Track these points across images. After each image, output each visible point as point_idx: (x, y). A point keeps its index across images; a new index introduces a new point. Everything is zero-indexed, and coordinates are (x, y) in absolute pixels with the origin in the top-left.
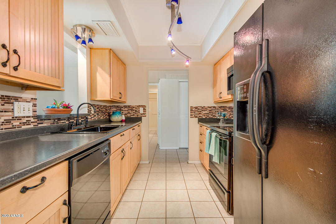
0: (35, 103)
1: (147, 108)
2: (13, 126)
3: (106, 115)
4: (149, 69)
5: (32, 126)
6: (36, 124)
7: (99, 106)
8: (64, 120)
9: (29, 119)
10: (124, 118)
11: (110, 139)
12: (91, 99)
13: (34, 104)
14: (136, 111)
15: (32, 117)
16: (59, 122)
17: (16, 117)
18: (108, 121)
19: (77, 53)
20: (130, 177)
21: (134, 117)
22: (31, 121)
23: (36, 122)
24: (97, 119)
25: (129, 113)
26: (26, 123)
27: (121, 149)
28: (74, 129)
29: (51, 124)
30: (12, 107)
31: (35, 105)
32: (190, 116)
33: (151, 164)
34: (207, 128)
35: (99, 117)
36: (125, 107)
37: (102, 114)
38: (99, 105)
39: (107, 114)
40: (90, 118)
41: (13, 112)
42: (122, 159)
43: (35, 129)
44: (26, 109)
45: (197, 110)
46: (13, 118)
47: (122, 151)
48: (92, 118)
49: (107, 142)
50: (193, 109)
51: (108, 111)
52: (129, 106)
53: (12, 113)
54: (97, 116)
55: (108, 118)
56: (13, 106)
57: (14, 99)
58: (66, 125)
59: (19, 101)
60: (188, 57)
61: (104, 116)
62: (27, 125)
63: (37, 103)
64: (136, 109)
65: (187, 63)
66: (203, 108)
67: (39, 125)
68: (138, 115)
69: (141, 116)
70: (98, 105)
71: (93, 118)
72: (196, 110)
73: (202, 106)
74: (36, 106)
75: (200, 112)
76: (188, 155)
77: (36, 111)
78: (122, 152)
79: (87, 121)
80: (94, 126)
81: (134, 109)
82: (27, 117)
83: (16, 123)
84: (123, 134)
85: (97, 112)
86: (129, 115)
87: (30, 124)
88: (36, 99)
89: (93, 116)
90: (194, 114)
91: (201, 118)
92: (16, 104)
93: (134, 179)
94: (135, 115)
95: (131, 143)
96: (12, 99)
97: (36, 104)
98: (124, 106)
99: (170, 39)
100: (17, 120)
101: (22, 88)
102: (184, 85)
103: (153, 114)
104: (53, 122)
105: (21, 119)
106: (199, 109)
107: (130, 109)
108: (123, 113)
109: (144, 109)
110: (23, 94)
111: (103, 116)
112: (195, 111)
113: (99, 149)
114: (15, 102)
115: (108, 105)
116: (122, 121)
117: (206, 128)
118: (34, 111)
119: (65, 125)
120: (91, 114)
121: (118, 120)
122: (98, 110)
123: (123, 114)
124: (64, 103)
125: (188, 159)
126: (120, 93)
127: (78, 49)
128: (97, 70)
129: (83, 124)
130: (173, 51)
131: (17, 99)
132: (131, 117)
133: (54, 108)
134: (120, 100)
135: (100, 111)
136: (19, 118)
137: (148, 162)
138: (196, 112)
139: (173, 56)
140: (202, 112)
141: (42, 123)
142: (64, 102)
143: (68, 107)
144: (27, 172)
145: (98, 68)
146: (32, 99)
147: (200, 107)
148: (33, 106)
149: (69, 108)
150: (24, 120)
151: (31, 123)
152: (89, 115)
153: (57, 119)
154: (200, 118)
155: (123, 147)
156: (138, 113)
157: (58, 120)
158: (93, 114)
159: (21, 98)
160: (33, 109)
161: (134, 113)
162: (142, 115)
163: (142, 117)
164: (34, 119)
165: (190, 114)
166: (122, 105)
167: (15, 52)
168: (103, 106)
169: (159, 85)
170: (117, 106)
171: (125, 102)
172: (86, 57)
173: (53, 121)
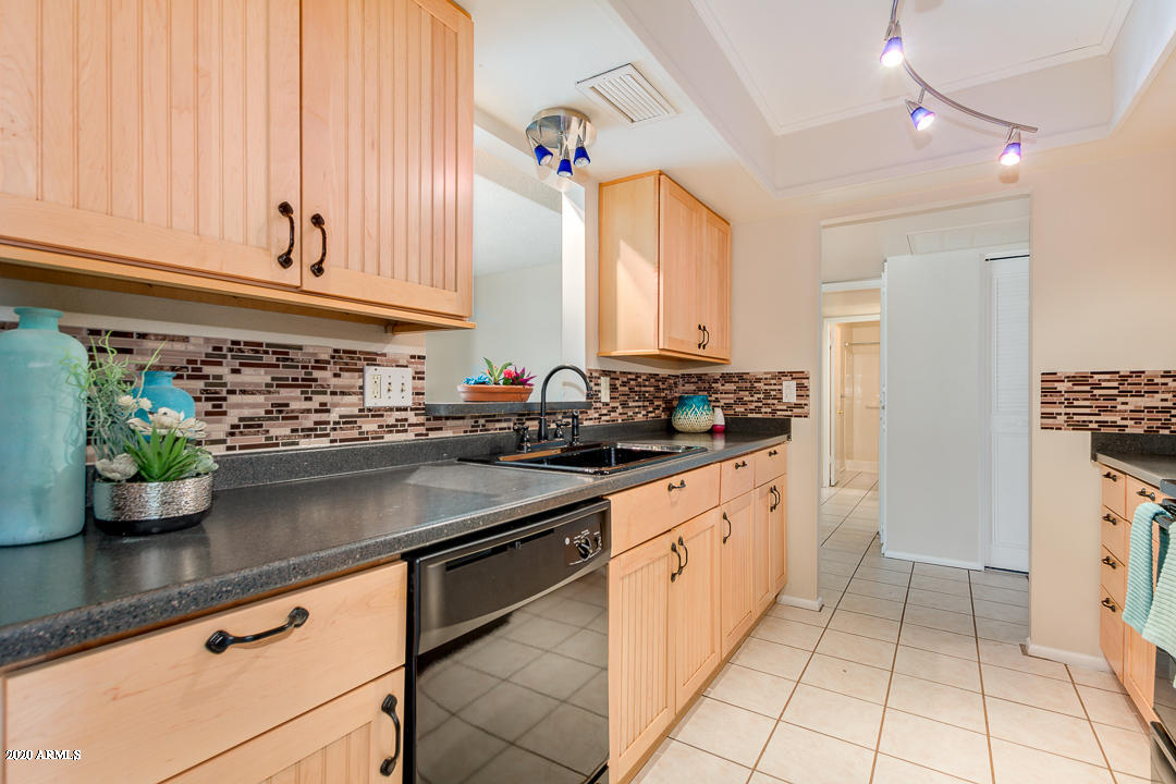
0: (420, 368)
1: (811, 384)
2: (360, 433)
3: (658, 407)
4: (823, 223)
5: (410, 436)
6: (422, 430)
7: (630, 376)
8: (506, 421)
9: (402, 415)
10: (719, 419)
11: (610, 498)
12: (599, 353)
13: (416, 373)
14: (767, 393)
15: (412, 410)
16: (489, 425)
17: (370, 410)
18: (661, 430)
19: (558, 208)
20: (717, 650)
21: (759, 416)
22: (410, 421)
23: (423, 424)
24: (620, 421)
25: (740, 401)
26: (396, 426)
27: (668, 540)
28: (528, 452)
29: (466, 432)
30: (360, 382)
31: (419, 376)
32: (1037, 421)
33: (827, 612)
34: (1149, 490)
35: (630, 413)
36: (727, 378)
37: (640, 404)
38: (630, 373)
39: (660, 403)
40: (597, 415)
41: (362, 394)
42: (673, 576)
43: (415, 445)
44: (396, 387)
45: (1088, 388)
46: (360, 410)
47: (674, 545)
48: (604, 418)
49: (596, 508)
50: (1061, 387)
51: (663, 395)
52: (741, 376)
53: (359, 399)
54: (620, 410)
55: (663, 417)
56: (363, 377)
57: (365, 359)
58: (510, 437)
59: (379, 365)
60: (1017, 126)
61: (651, 409)
62: (398, 431)
63: (425, 368)
64: (767, 387)
65: (1011, 159)
66: (1131, 382)
67: (432, 435)
68: (774, 412)
69: (789, 413)
70: (624, 373)
71: (607, 418)
72: (1076, 388)
73: (1125, 370)
74: (423, 379)
75: (1109, 404)
76: (1028, 607)
77: (423, 394)
78: (674, 549)
79: (577, 426)
80: (598, 445)
81: (760, 385)
82: (399, 409)
83: (369, 426)
84: (682, 483)
85: (623, 398)
86: (740, 409)
87: (406, 431)
88: (424, 358)
89: (605, 412)
90: (1063, 410)
91: (1116, 430)
92: (370, 371)
93: (742, 658)
94: (763, 410)
95: (725, 517)
96: (359, 359)
97: (423, 373)
98: (723, 376)
99: (894, 59)
100: (373, 416)
101: (386, 328)
102: (1011, 275)
103: (867, 407)
104: (473, 427)
105: (382, 416)
106: (1097, 386)
107: (744, 385)
108: (717, 400)
109: (800, 387)
110: (389, 345)
111: (644, 413)
112: (1072, 396)
113: (552, 531)
114: (367, 368)
115: (663, 372)
116: (713, 432)
117: (1140, 486)
118: (417, 394)
119: (508, 435)
120: (599, 405)
121: (697, 428)
122: (627, 389)
123: (717, 404)
124: (511, 369)
125: (1028, 634)
126: (702, 329)
127: (563, 195)
128: (618, 255)
129: (561, 436)
130: (920, 116)
131: (371, 359)
132: (750, 416)
133: (484, 383)
134: (701, 352)
135: (632, 395)
136: (376, 413)
137: (816, 605)
138: (1076, 403)
139: (924, 141)
140: (1120, 399)
141: (441, 429)
142: (510, 364)
143: (517, 380)
144: (229, 588)
145: (623, 245)
146: (413, 357)
147: (1107, 377)
148: (414, 378)
149: (524, 382)
150: (390, 419)
151: (410, 425)
152: (588, 406)
153: (483, 417)
154: (1103, 430)
155: (679, 532)
156: (775, 402)
157: (487, 421)
158: (607, 404)
159: (384, 355)
160: (414, 388)
161: (759, 400)
162: (790, 408)
163: (793, 419)
164: (416, 415)
165: (1038, 409)
166: (716, 371)
167: (317, 221)
168: (645, 377)
169: (883, 283)
170: (700, 377)
171: (725, 362)
172: (583, 213)
173: (472, 422)
